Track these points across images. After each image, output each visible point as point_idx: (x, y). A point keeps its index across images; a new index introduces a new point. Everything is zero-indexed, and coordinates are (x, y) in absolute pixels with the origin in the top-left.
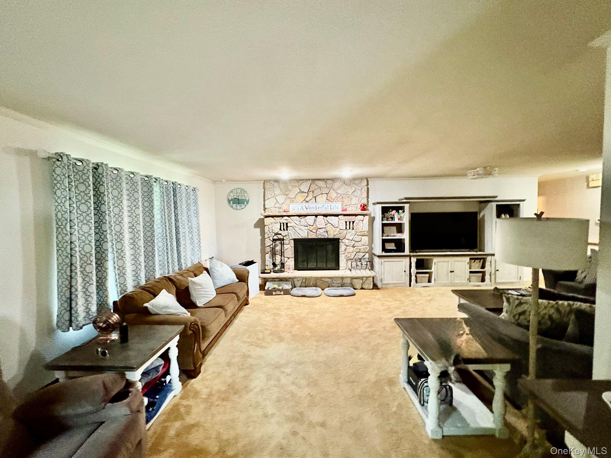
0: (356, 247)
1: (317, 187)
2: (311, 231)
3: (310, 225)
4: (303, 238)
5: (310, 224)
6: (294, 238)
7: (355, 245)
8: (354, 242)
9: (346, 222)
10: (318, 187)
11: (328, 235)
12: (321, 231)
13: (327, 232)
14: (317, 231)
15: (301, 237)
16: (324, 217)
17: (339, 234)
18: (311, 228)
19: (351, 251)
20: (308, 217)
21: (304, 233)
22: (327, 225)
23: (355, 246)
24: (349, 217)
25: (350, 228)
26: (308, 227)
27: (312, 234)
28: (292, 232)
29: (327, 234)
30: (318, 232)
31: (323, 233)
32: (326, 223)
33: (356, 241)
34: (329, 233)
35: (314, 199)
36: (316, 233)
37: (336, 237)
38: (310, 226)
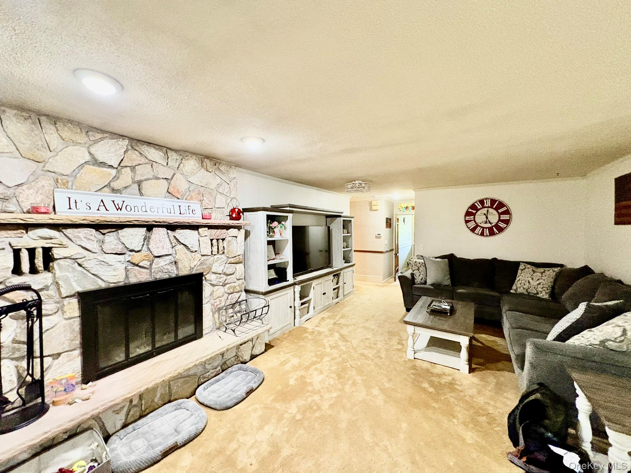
0: (228, 286)
1: (143, 160)
2: (137, 265)
3: (132, 251)
4: (112, 285)
5: (131, 248)
6: (80, 289)
7: (226, 282)
8: (225, 277)
9: (212, 240)
10: (147, 161)
11: (177, 268)
12: (161, 262)
13: (175, 262)
14: (151, 265)
15: (103, 285)
16: (169, 231)
17: (201, 263)
18: (136, 258)
19: (220, 295)
20: (125, 229)
21: (115, 273)
22: (176, 248)
23: (228, 284)
24: (216, 230)
25: (218, 252)
26: (126, 256)
27: (139, 272)
28: (70, 275)
29: (175, 268)
30: (154, 266)
31: (168, 267)
32: (174, 245)
33: (228, 273)
34: (180, 265)
35: (136, 186)
36: (150, 268)
37: (194, 272)
38: (131, 253)
